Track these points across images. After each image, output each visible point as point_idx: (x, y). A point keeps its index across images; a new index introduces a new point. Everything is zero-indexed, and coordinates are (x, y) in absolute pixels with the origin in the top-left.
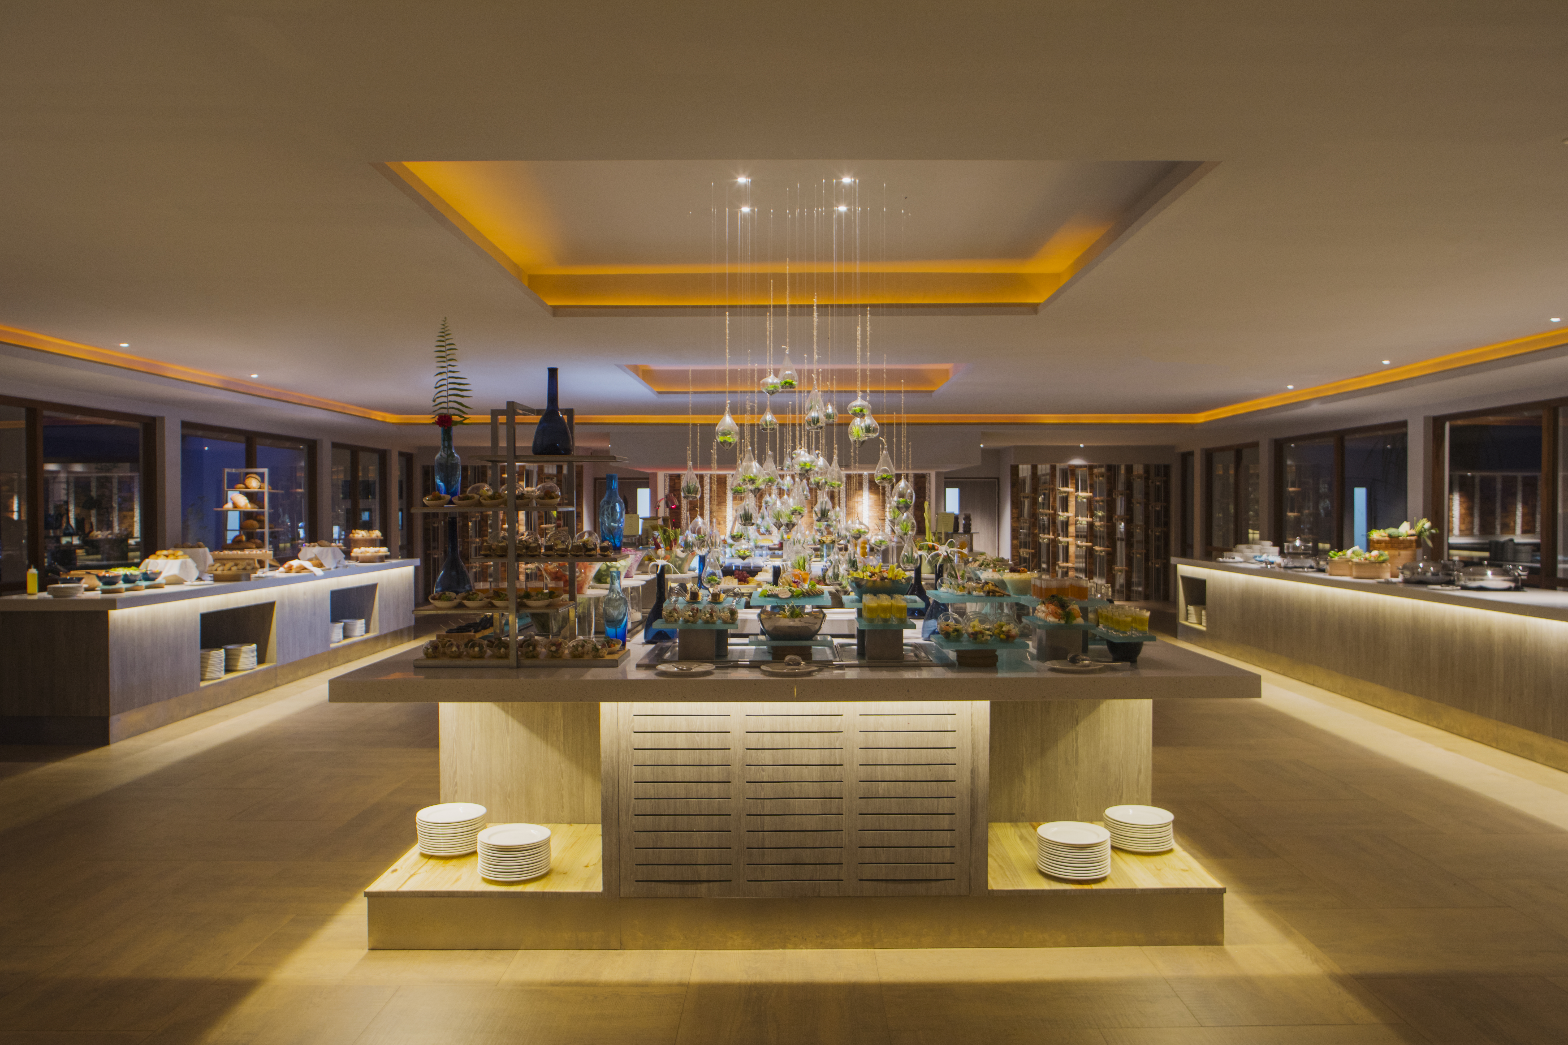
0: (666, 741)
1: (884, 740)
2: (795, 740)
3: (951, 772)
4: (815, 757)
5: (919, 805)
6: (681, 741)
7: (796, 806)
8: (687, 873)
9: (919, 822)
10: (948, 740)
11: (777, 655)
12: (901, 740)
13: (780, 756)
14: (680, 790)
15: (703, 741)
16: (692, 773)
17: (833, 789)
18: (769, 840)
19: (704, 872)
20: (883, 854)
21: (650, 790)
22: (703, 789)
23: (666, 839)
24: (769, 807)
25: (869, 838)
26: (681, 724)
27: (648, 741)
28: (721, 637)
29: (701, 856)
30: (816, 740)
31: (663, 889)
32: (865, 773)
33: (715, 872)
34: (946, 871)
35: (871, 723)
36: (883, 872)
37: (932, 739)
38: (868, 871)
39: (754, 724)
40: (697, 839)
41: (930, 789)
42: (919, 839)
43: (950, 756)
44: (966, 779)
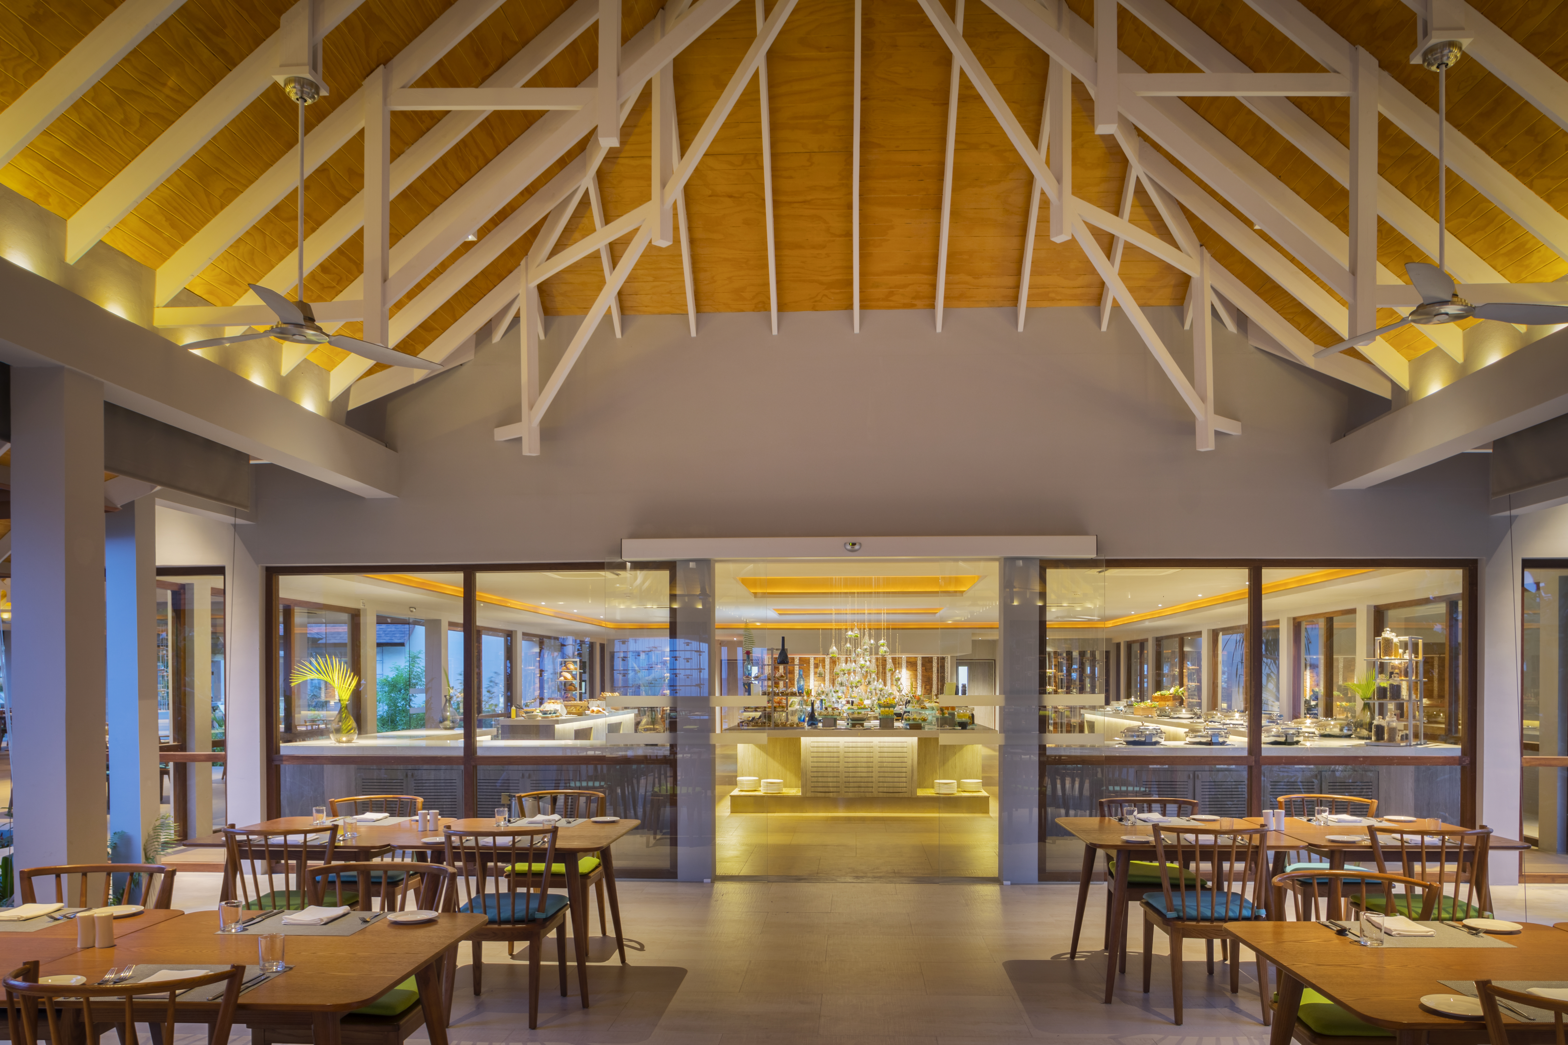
0: (820, 750)
1: (885, 750)
2: (859, 750)
3: (906, 760)
4: (865, 755)
5: (896, 770)
6: (825, 750)
7: (859, 769)
8: (826, 790)
9: (896, 775)
10: (905, 750)
11: (854, 725)
12: (891, 750)
13: (854, 754)
14: (824, 765)
15: (831, 750)
16: (828, 760)
17: (870, 764)
18: (851, 780)
19: (832, 789)
20: (885, 785)
21: (816, 764)
22: (831, 764)
23: (820, 779)
24: (851, 770)
25: (881, 779)
26: (825, 744)
27: (815, 750)
28: (835, 720)
29: (831, 784)
30: (865, 750)
31: (819, 795)
32: (880, 759)
33: (835, 789)
34: (904, 790)
35: (882, 745)
36: (885, 790)
37: (900, 750)
38: (881, 789)
39: (846, 745)
40: (830, 779)
41: (899, 765)
42: (896, 780)
43: (905, 755)
44: (910, 762)
